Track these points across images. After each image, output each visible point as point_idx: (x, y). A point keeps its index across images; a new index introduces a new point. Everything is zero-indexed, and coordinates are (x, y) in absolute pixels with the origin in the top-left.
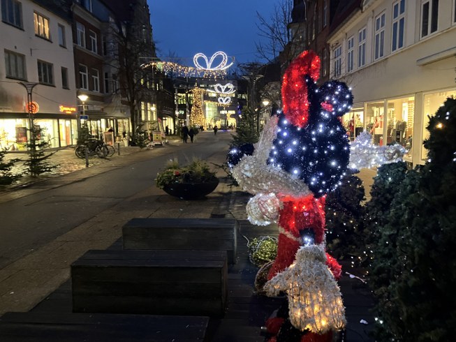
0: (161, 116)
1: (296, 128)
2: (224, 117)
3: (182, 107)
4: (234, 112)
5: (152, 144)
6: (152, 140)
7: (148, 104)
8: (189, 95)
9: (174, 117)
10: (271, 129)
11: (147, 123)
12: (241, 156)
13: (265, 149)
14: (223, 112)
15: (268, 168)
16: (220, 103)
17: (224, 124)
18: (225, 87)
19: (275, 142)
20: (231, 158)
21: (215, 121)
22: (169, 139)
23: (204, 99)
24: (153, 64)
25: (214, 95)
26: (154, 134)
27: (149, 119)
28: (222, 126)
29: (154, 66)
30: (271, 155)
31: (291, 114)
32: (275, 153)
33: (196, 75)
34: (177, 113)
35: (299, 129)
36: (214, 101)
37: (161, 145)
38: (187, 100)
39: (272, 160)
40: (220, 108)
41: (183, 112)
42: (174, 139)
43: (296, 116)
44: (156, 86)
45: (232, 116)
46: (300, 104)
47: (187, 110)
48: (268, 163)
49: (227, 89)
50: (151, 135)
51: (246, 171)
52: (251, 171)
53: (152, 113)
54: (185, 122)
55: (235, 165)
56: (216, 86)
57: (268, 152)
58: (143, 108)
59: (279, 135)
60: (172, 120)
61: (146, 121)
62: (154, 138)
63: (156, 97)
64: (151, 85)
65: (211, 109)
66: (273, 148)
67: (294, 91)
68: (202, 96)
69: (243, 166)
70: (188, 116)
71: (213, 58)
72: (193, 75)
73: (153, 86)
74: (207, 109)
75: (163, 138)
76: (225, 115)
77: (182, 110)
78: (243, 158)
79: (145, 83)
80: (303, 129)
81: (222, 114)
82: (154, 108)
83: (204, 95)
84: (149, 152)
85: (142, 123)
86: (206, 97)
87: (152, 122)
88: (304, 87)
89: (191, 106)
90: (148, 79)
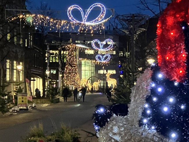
0: (29, 75)
1: (173, 82)
2: (103, 77)
3: (53, 66)
4: (114, 72)
5: (17, 108)
6: (16, 104)
7: (15, 62)
8: (62, 52)
9: (44, 78)
10: (144, 84)
11: (12, 85)
12: (109, 116)
13: (137, 107)
14: (101, 72)
15: (141, 130)
16: (99, 61)
17: (102, 85)
18: (104, 43)
19: (148, 100)
20: (97, 119)
21: (92, 82)
22: (37, 103)
23: (80, 57)
24: (21, 16)
25: (91, 52)
26: (19, 97)
27: (15, 79)
28: (100, 88)
29: (22, 18)
30: (144, 114)
31: (167, 66)
32: (149, 112)
33: (69, 29)
34: (47, 72)
35: (176, 84)
36: (91, 59)
37: (27, 109)
38: (60, 58)
39: (145, 121)
40: (98, 67)
41: (55, 72)
42: (43, 103)
43: (172, 68)
44: (24, 42)
45: (112, 76)
46: (177, 55)
47: (60, 69)
48: (141, 124)
49: (106, 46)
50: (16, 98)
51: (115, 134)
52: (120, 134)
53: (18, 72)
54: (57, 83)
55: (101, 126)
56: (93, 42)
57: (141, 111)
58: (8, 67)
59: (153, 92)
60: (41, 80)
61: (11, 81)
62: (19, 101)
63: (23, 54)
64: (18, 40)
65: (87, 68)
66: (147, 106)
67: (170, 40)
68: (77, 53)
69: (112, 128)
70: (61, 75)
71: (89, 10)
72: (66, 29)
73: (21, 42)
74: (83, 68)
75: (29, 102)
76: (104, 75)
77: (54, 69)
78: (112, 118)
79: (12, 38)
80: (180, 84)
81: (100, 74)
82: (20, 67)
83: (80, 53)
84: (12, 119)
85: (6, 84)
86: (83, 55)
87: (18, 83)
88: (180, 36)
89: (64, 65)
90: (15, 34)
